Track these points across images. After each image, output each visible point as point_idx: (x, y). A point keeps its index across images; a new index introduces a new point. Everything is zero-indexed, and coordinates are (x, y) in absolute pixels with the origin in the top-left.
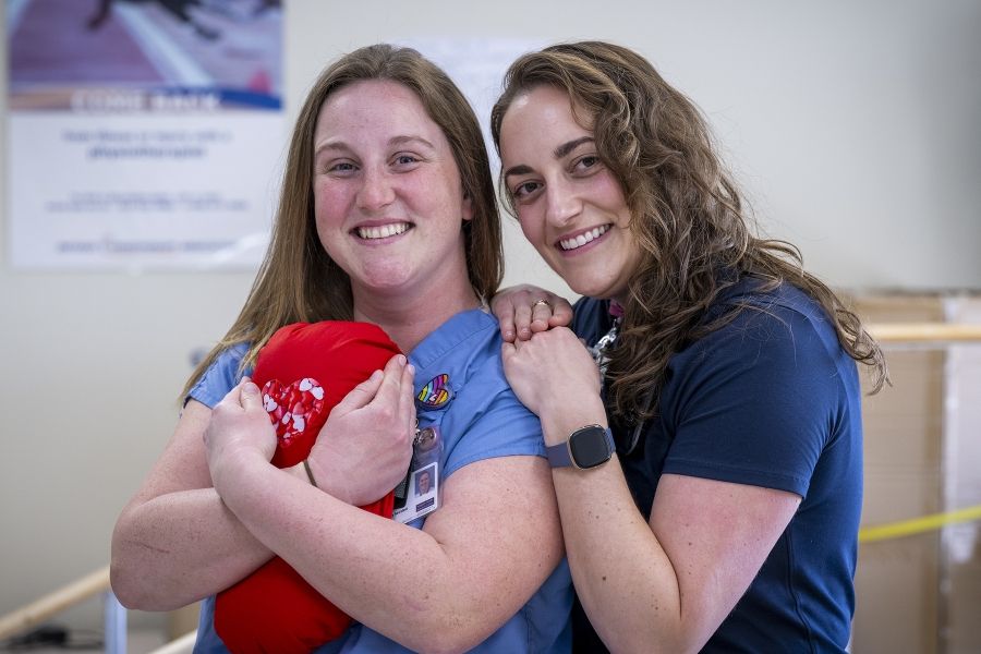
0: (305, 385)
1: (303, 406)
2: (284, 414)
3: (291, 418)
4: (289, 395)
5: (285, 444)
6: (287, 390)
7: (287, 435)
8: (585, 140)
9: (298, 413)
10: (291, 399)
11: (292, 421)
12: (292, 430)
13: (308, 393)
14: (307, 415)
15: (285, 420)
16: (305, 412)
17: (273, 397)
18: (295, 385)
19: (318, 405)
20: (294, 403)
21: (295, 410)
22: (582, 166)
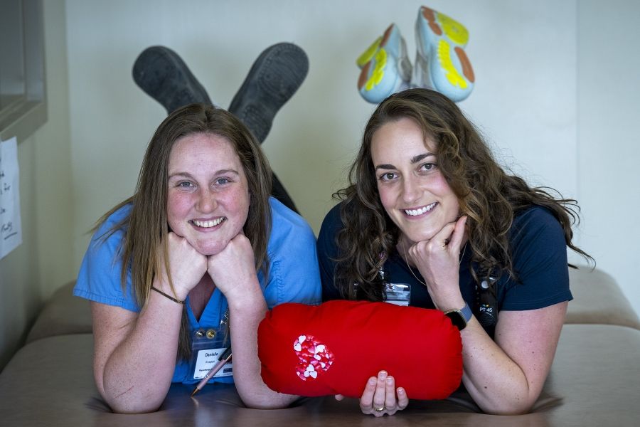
0: (298, 348)
1: (310, 347)
2: (315, 359)
3: (317, 354)
4: (304, 357)
5: (333, 358)
6: (301, 359)
7: (327, 356)
8: (429, 155)
9: (314, 350)
10: (307, 355)
11: (318, 354)
12: (324, 353)
13: (302, 345)
14: (315, 344)
15: (318, 358)
16: (313, 345)
17: (306, 368)
18: (298, 354)
19: (309, 338)
20: (309, 353)
21: (312, 352)
22: (424, 169)
